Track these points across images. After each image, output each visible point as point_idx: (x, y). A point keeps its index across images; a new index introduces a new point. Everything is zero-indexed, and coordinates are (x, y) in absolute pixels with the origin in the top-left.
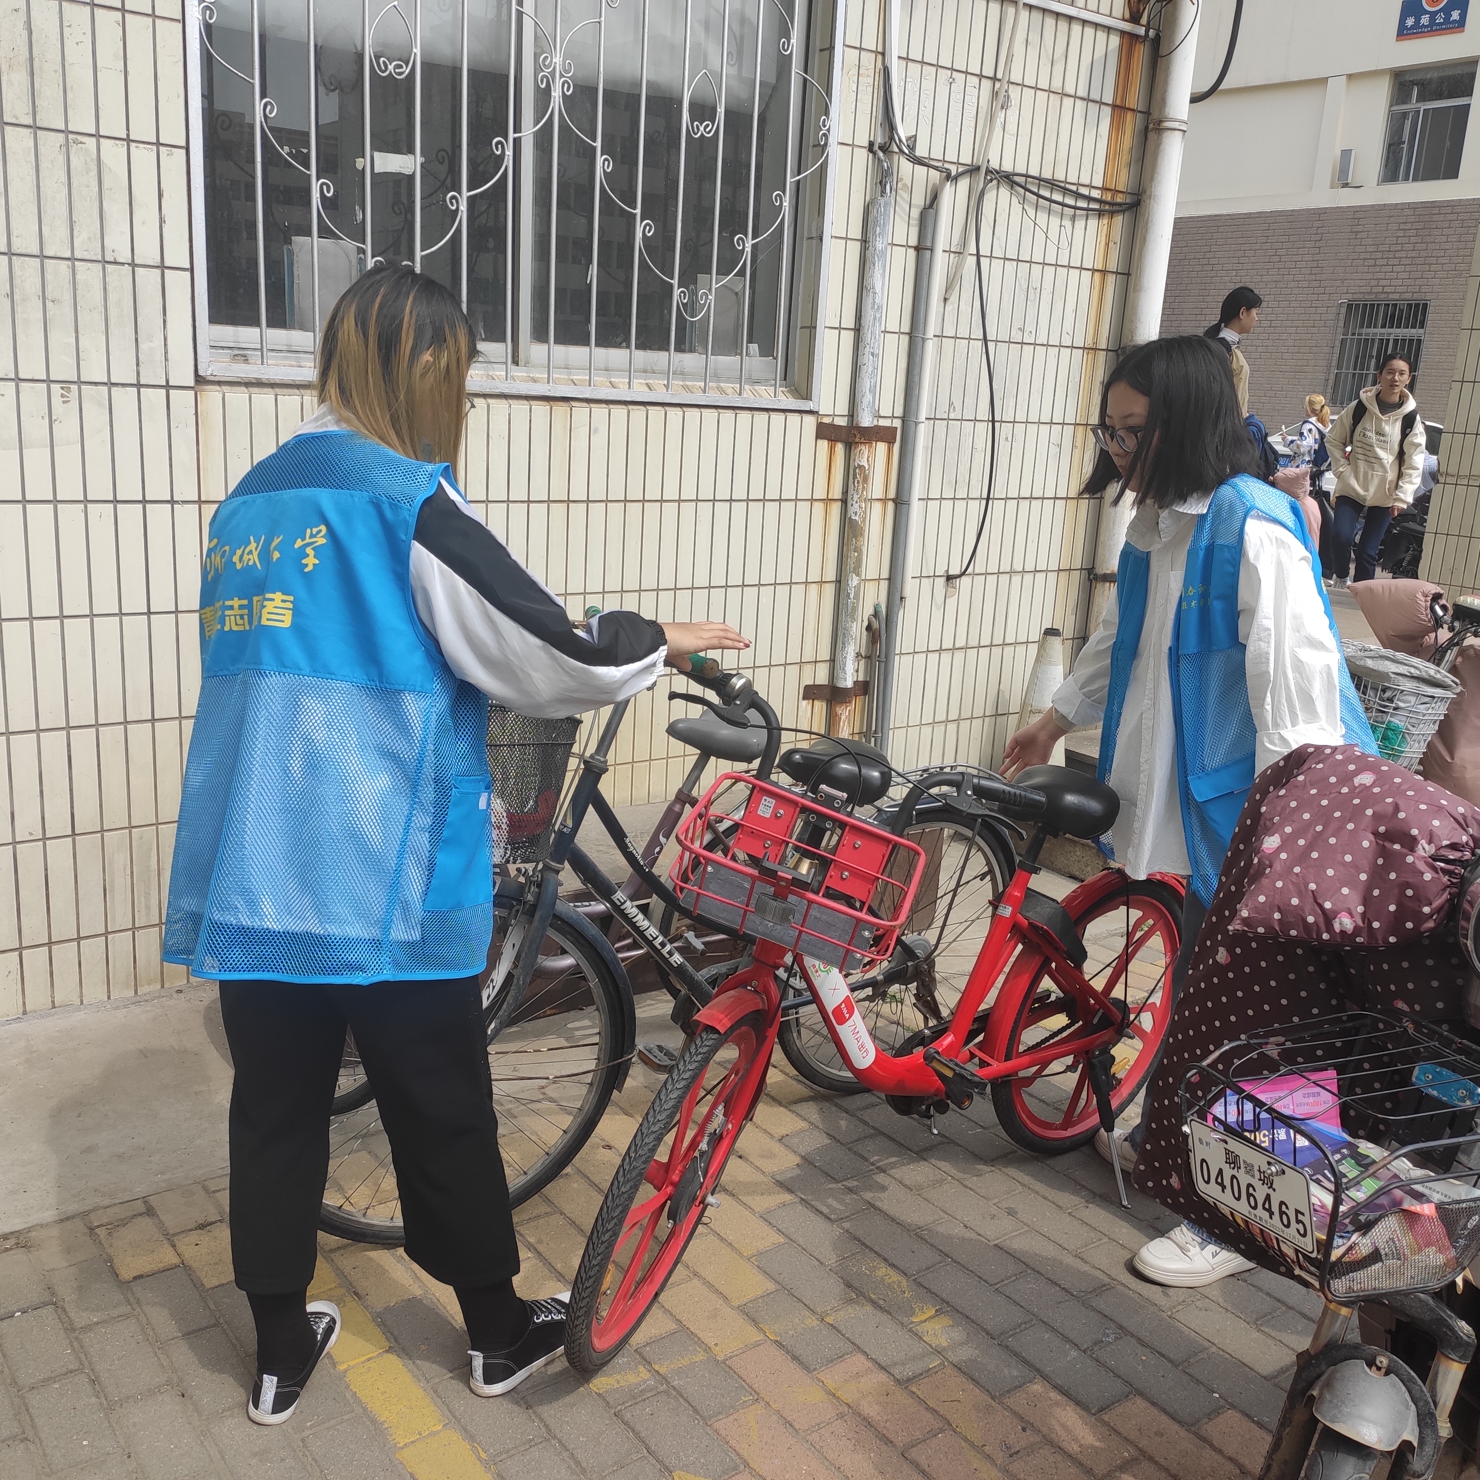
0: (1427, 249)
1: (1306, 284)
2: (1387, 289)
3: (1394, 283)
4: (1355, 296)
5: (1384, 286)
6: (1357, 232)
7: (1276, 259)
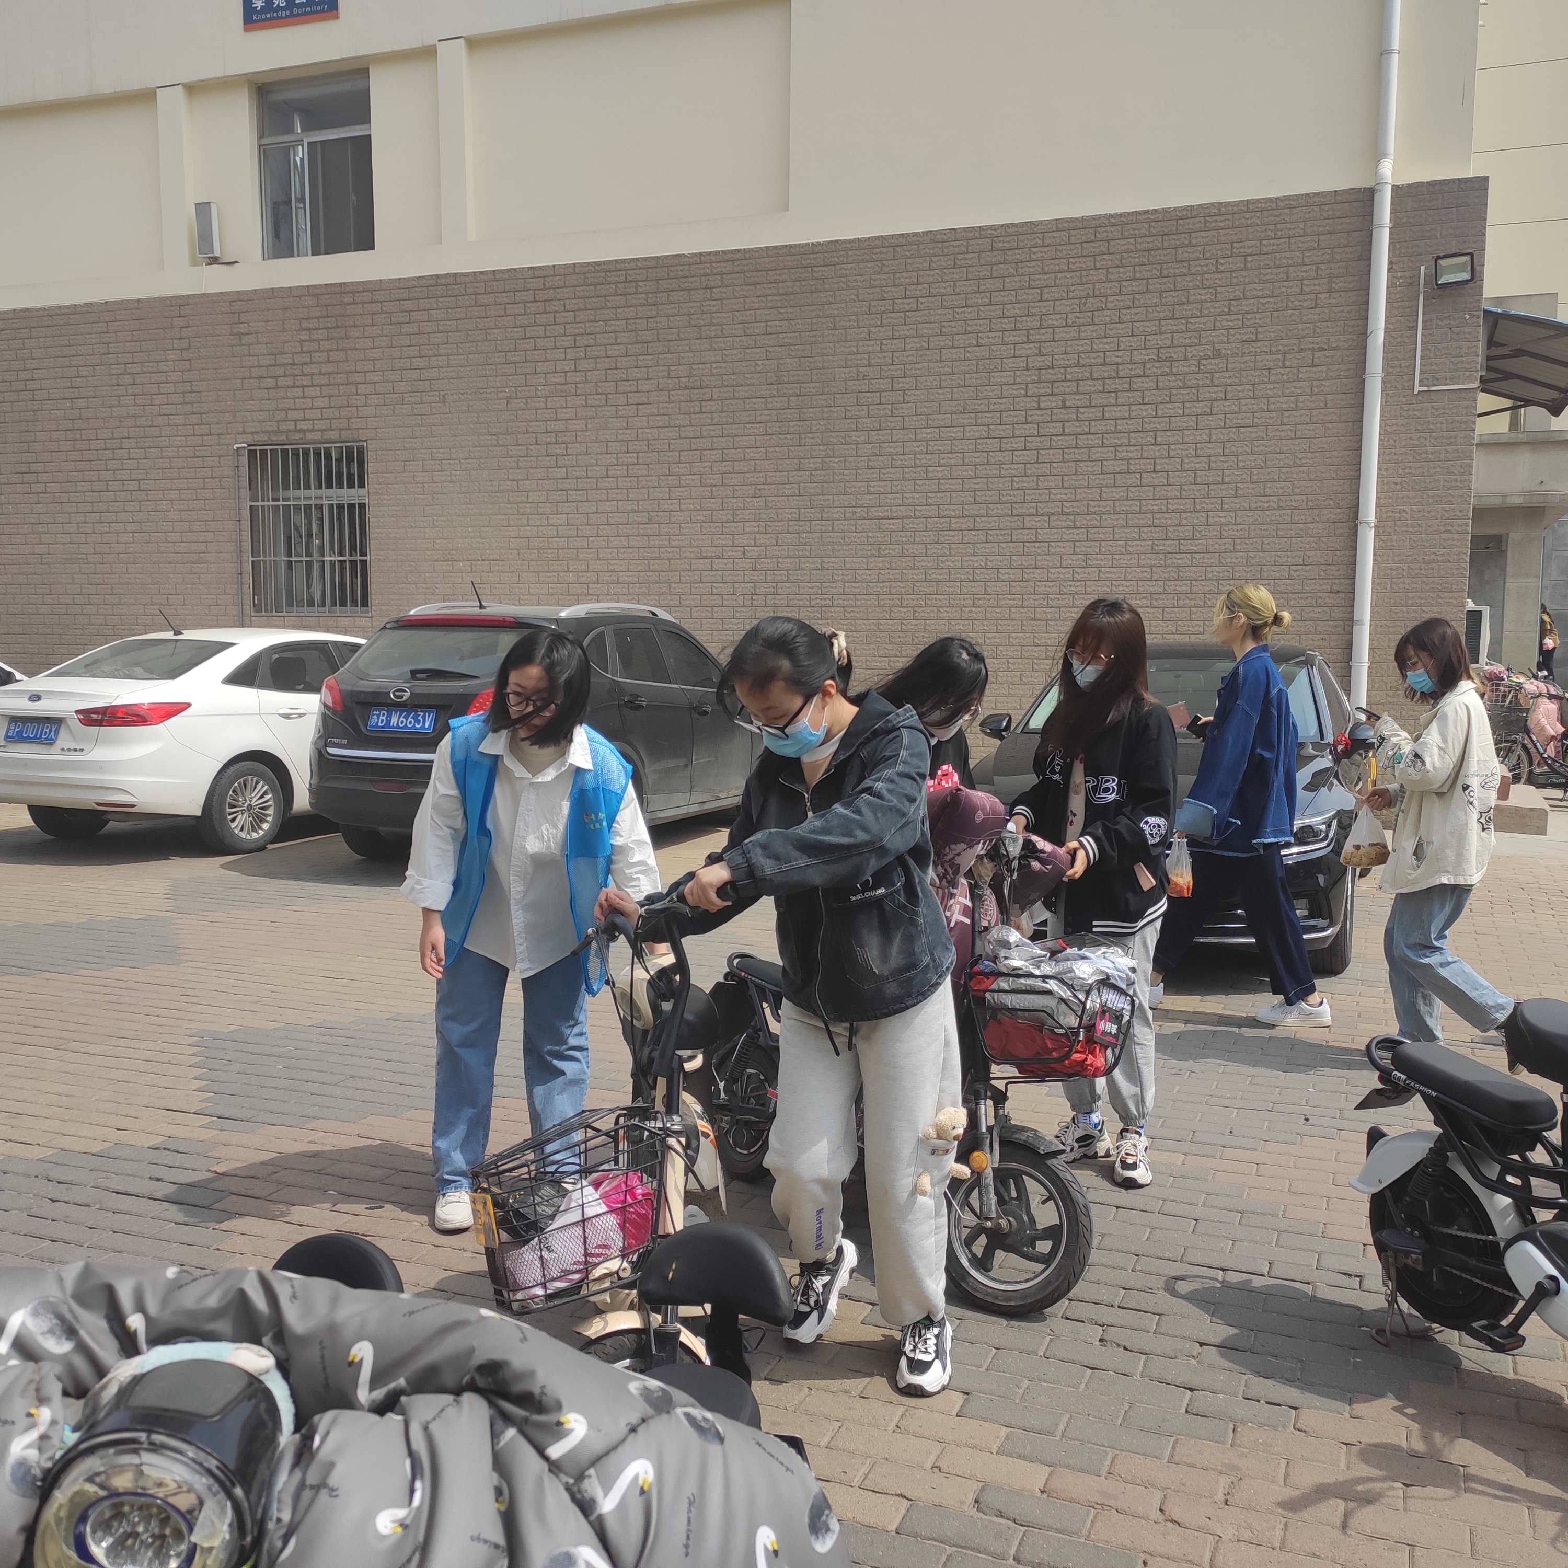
0: (347, 361)
1: (180, 420)
2: (302, 425)
3: (310, 414)
4: (257, 438)
5: (295, 421)
6: (241, 335)
7: (127, 379)
